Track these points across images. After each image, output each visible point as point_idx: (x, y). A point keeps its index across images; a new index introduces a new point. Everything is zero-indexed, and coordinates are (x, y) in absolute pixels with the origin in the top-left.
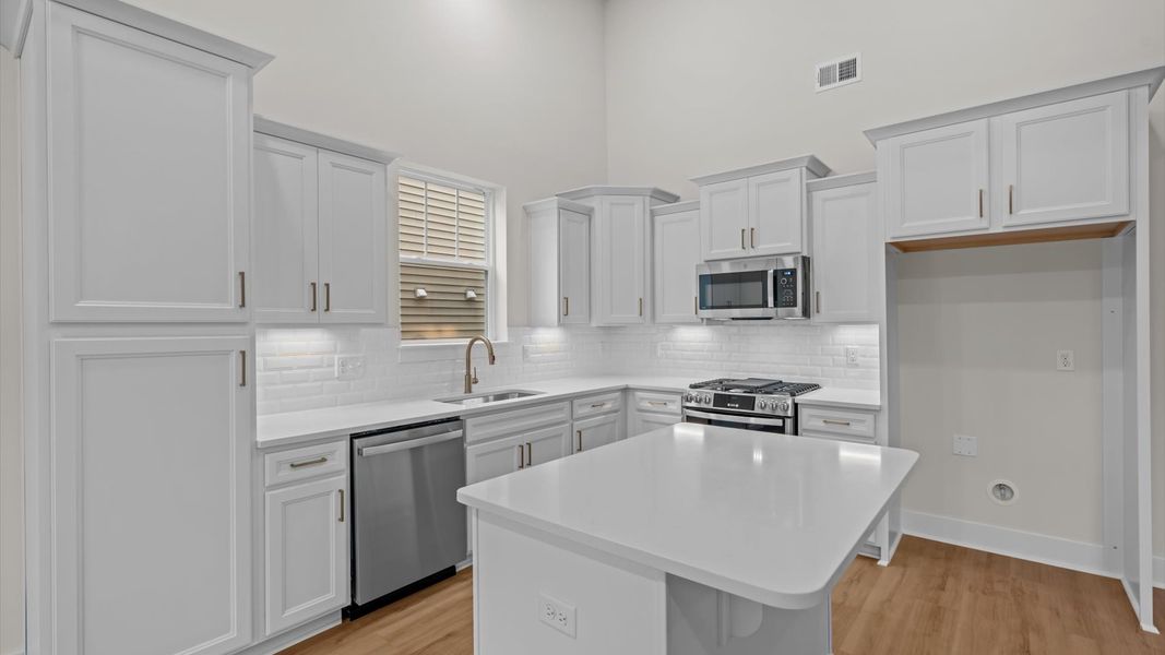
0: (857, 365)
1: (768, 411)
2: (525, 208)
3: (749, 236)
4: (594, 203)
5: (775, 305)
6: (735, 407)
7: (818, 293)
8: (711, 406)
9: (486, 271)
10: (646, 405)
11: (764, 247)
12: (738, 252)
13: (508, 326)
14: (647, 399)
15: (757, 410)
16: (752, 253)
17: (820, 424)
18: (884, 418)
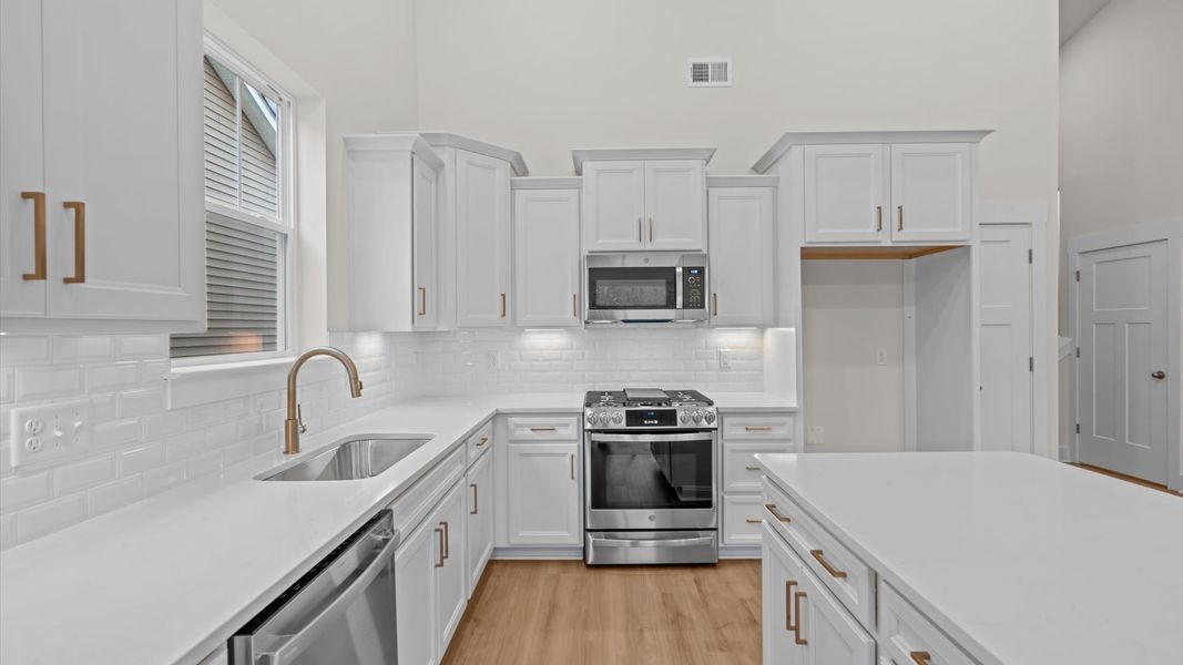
0: (729, 368)
1: (691, 425)
2: (345, 140)
3: (645, 229)
4: (445, 156)
5: (685, 306)
6: (654, 424)
7: (715, 295)
8: (623, 425)
9: (286, 236)
10: (527, 433)
11: (661, 242)
12: (633, 244)
13: (329, 330)
14: (527, 426)
15: (680, 425)
16: (649, 247)
17: (741, 432)
18: (800, 419)
